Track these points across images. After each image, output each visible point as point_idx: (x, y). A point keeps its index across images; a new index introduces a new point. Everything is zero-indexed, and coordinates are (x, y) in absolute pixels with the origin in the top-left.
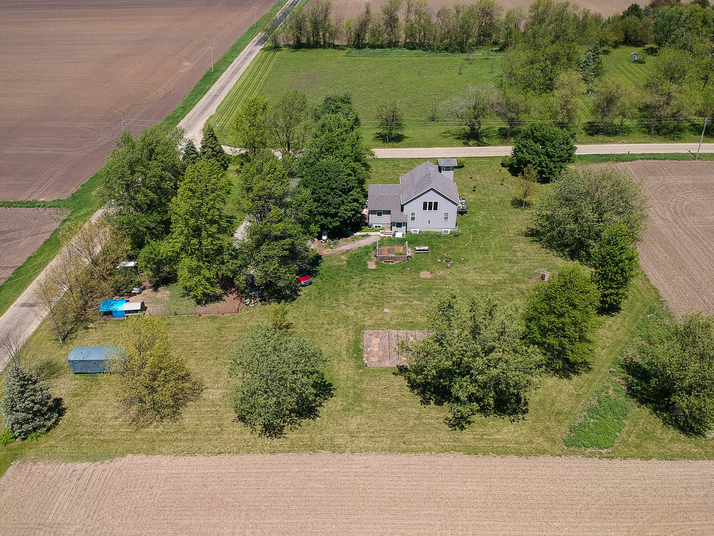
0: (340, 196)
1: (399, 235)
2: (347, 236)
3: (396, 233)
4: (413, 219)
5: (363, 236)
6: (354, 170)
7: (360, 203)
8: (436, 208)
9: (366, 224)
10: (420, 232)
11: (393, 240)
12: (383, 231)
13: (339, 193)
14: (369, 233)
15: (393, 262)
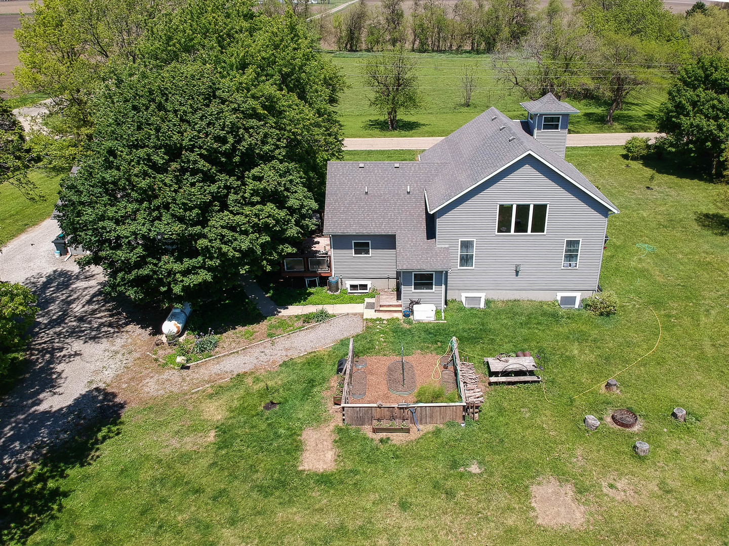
0: (208, 178)
1: (425, 313)
2: (255, 317)
3: (416, 307)
4: (466, 260)
5: (307, 319)
6: (271, 107)
7: (292, 211)
8: (539, 226)
9: (324, 281)
10: (488, 302)
11: (404, 332)
12: (372, 300)
13: (202, 164)
14: (330, 309)
15: (408, 431)
